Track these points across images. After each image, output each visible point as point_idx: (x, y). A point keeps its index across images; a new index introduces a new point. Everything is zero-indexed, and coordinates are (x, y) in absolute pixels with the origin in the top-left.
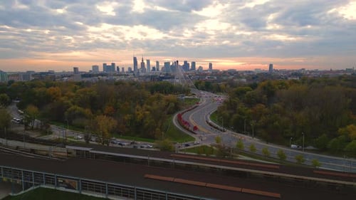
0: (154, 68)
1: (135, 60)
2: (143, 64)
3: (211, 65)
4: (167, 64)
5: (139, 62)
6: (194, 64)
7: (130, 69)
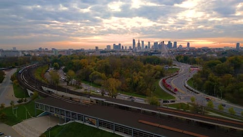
0: (146, 47)
1: (134, 41)
2: (139, 43)
3: (188, 44)
4: (156, 43)
5: (137, 43)
6: (175, 43)
7: (130, 47)
